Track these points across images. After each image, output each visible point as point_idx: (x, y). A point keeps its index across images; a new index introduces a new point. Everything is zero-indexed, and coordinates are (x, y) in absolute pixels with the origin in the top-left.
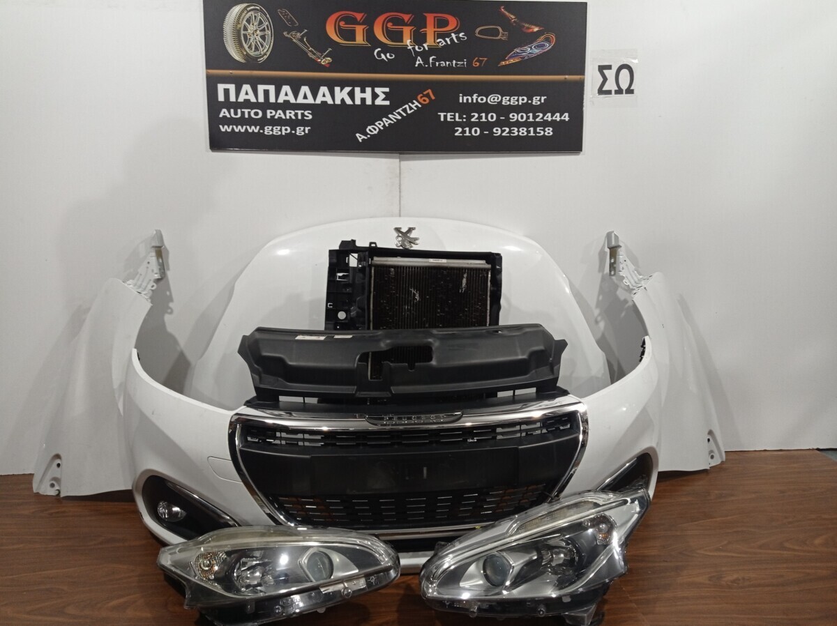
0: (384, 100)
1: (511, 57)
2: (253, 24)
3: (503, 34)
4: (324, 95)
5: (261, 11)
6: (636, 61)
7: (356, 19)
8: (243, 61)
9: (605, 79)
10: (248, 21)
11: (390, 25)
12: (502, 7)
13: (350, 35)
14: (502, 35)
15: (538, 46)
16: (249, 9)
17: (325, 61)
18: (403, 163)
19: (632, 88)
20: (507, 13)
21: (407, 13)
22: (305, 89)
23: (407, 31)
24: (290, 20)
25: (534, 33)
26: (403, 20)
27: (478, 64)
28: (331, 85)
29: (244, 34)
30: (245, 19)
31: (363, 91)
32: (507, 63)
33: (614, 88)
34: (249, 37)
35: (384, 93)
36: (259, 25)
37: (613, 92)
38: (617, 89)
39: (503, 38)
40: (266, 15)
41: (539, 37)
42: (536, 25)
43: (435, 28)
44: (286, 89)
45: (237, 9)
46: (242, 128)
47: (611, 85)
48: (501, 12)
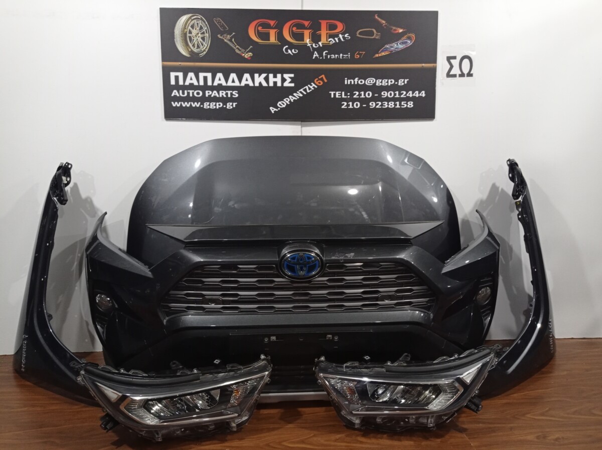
0: (290, 82)
1: (382, 51)
2: (196, 29)
4: (247, 80)
5: (202, 19)
6: (474, 53)
7: (270, 25)
8: (188, 55)
9: (452, 66)
10: (192, 27)
11: (294, 29)
12: (376, 15)
13: (266, 37)
14: (376, 35)
15: (403, 43)
16: (193, 18)
17: (248, 55)
18: (304, 128)
19: (471, 73)
20: (380, 20)
21: (307, 20)
22: (233, 76)
23: (307, 33)
24: (222, 26)
25: (398, 33)
26: (304, 25)
27: (358, 56)
28: (252, 72)
29: (189, 36)
30: (190, 25)
31: (275, 77)
32: (380, 55)
33: (458, 72)
34: (193, 38)
35: (290, 78)
36: (200, 30)
37: (458, 76)
38: (460, 73)
39: (377, 37)
40: (205, 22)
41: (403, 36)
42: (401, 28)
43: (327, 30)
44: (220, 75)
45: (184, 18)
46: (188, 103)
47: (456, 71)
48: (375, 18)
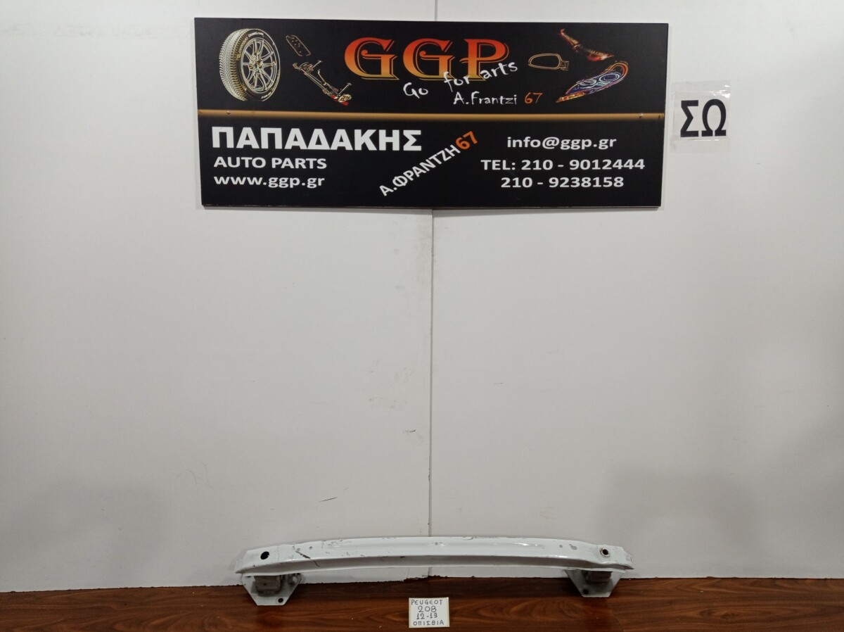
0: (415, 144)
1: (572, 91)
2: (255, 54)
3: (563, 64)
4: (341, 139)
5: (266, 37)
6: (727, 96)
7: (381, 47)
8: (244, 99)
9: (690, 118)
10: (250, 50)
11: (423, 54)
12: (562, 30)
13: (374, 67)
15: (607, 78)
16: (250, 35)
17: (343, 98)
18: (437, 219)
19: (723, 129)
20: (568, 38)
21: (445, 39)
22: (318, 133)
23: (444, 61)
24: (301, 49)
25: (601, 62)
26: (439, 48)
27: (531, 100)
28: (350, 127)
29: (244, 66)
30: (246, 47)
31: (389, 134)
32: (568, 99)
33: (702, 128)
34: (250, 70)
35: (415, 136)
36: (262, 56)
37: (700, 133)
38: (705, 129)
39: (564, 68)
40: (271, 43)
41: (607, 66)
42: (605, 52)
43: (478, 57)
44: (295, 132)
45: (235, 36)
46: (242, 180)
47: (697, 125)
48: (561, 36)
